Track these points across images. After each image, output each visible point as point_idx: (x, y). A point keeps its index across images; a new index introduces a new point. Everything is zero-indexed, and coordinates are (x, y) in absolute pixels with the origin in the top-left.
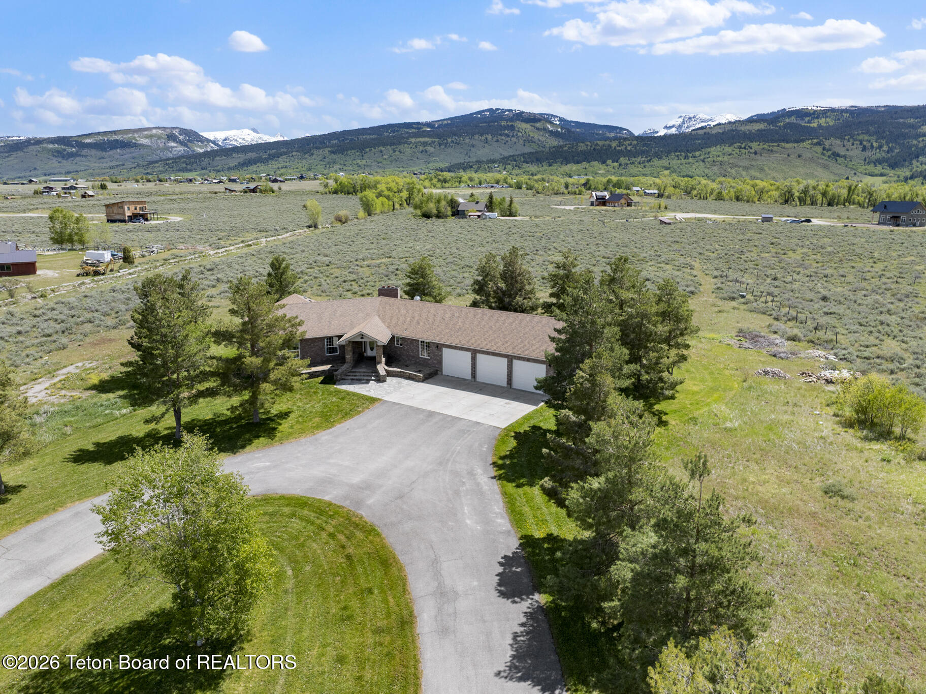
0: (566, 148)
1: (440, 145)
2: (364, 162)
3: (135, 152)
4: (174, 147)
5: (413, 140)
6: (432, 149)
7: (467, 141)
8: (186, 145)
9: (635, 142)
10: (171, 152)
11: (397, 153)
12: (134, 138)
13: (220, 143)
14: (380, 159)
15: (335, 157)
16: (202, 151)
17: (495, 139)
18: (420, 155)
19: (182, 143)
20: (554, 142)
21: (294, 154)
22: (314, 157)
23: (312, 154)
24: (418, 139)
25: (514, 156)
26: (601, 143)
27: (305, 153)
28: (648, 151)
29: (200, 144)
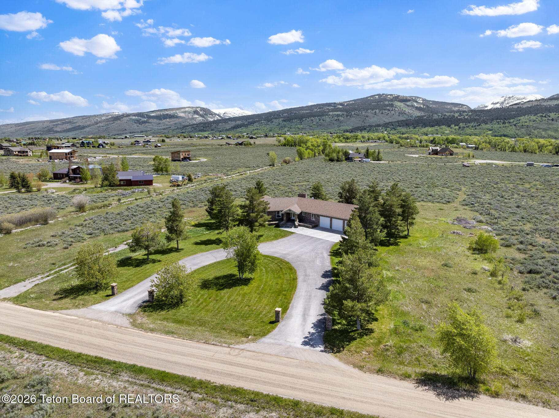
0: (425, 118)
1: (347, 116)
2: (302, 126)
3: (177, 121)
4: (196, 118)
5: (331, 113)
6: (342, 118)
7: (364, 113)
8: (203, 117)
9: (471, 114)
10: (195, 120)
11: (321, 121)
12: (177, 113)
13: (222, 116)
14: (311, 125)
15: (285, 123)
16: (212, 120)
17: (381, 112)
18: (335, 122)
19: (201, 116)
20: (418, 114)
21: (262, 122)
22: (273, 123)
23: (273, 122)
24: (334, 113)
25: (392, 122)
26: (448, 114)
27: (268, 121)
28: (478, 119)
29: (211, 116)
